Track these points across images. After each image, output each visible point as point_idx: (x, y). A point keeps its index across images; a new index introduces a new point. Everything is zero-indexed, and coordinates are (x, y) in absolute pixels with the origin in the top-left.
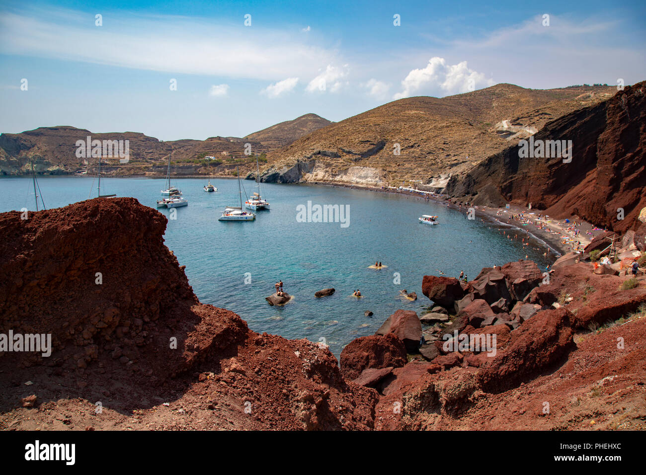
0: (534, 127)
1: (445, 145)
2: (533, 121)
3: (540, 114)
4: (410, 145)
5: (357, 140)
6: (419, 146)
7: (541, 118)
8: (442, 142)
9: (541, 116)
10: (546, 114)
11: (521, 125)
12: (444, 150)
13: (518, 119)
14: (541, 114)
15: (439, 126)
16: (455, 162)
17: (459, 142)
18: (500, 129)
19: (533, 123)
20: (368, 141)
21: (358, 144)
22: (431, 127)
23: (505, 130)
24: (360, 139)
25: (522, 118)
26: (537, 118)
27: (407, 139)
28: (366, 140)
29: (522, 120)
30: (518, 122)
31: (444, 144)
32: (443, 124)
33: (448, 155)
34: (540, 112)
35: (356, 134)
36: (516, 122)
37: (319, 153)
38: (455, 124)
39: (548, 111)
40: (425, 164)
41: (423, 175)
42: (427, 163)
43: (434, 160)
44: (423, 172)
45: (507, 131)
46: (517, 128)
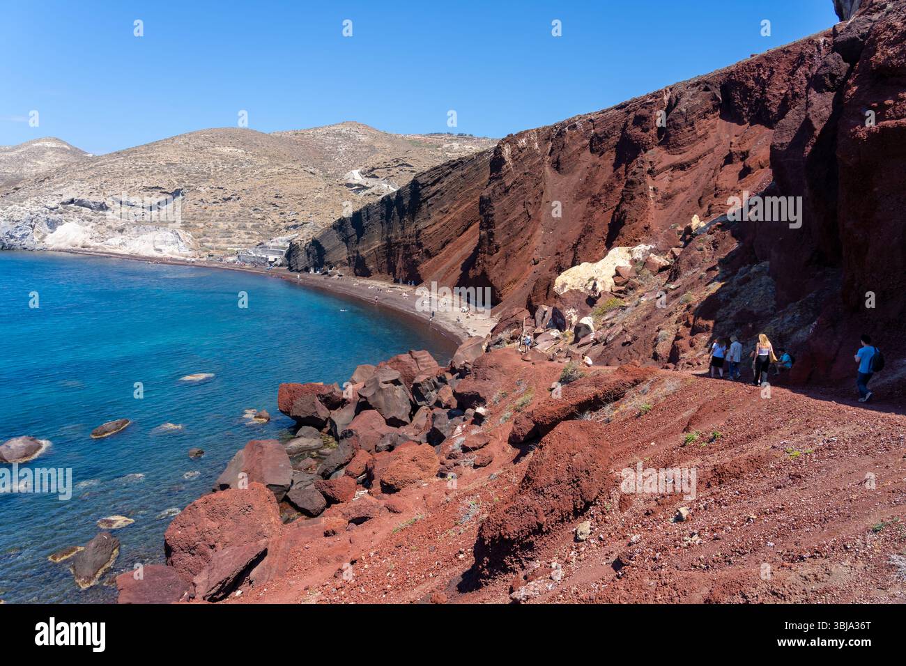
0: (394, 182)
1: (277, 199)
2: (391, 173)
3: (400, 165)
4: (227, 196)
5: (139, 185)
6: (238, 198)
7: (401, 170)
8: (274, 195)
9: (401, 168)
10: (408, 165)
11: (377, 177)
12: (276, 206)
13: (373, 169)
14: (402, 165)
15: (268, 171)
16: (293, 223)
17: (297, 195)
18: (351, 181)
19: (392, 176)
20: (157, 187)
21: (141, 192)
22: (256, 173)
23: (356, 183)
24: (145, 184)
25: (378, 168)
26: (397, 170)
27: (222, 188)
28: (154, 185)
29: (378, 172)
30: (373, 173)
31: (276, 197)
32: (274, 170)
33: (282, 214)
34: (401, 162)
35: (137, 176)
36: (371, 173)
37: (72, 201)
38: (290, 171)
39: (409, 162)
40: (249, 225)
41: (247, 241)
42: (251, 224)
43: (262, 219)
44: (247, 236)
45: (359, 185)
46: (371, 182)
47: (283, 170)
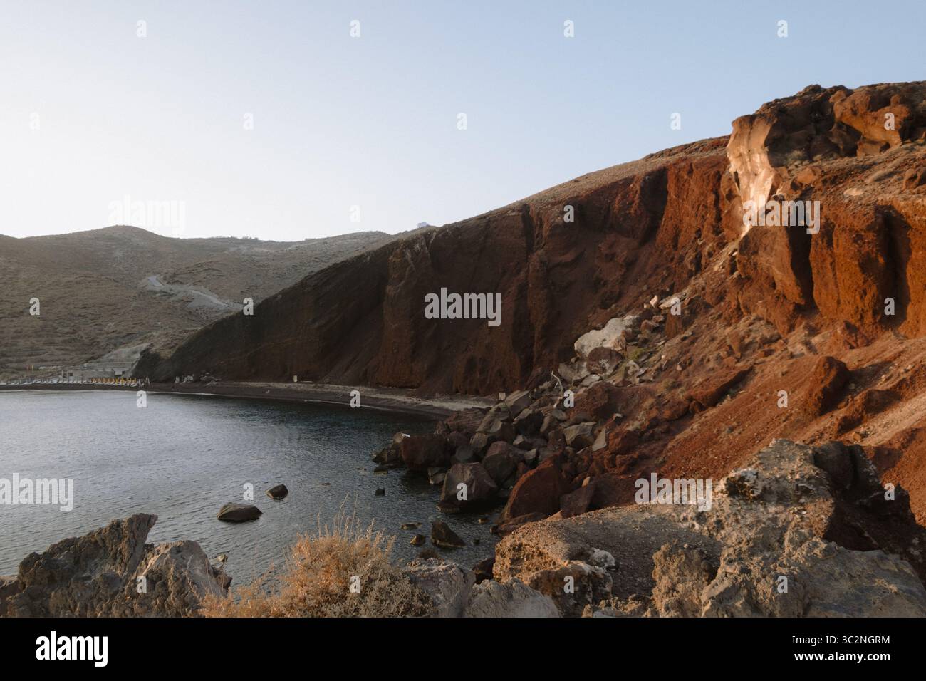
0: (202, 287)
2: (197, 278)
3: (205, 270)
7: (208, 275)
8: (80, 306)
9: (208, 273)
11: (182, 283)
12: (87, 318)
13: (175, 275)
14: (209, 269)
15: (65, 280)
17: (109, 305)
18: (149, 288)
19: (199, 281)
23: (158, 289)
25: (180, 274)
26: (202, 275)
29: (182, 278)
30: (176, 279)
31: (84, 308)
34: (205, 267)
36: (173, 279)
38: (90, 280)
39: (215, 267)
40: (58, 340)
41: (62, 357)
42: (61, 339)
43: (72, 333)
44: (60, 352)
45: (161, 291)
46: (176, 288)
47: (82, 278)
